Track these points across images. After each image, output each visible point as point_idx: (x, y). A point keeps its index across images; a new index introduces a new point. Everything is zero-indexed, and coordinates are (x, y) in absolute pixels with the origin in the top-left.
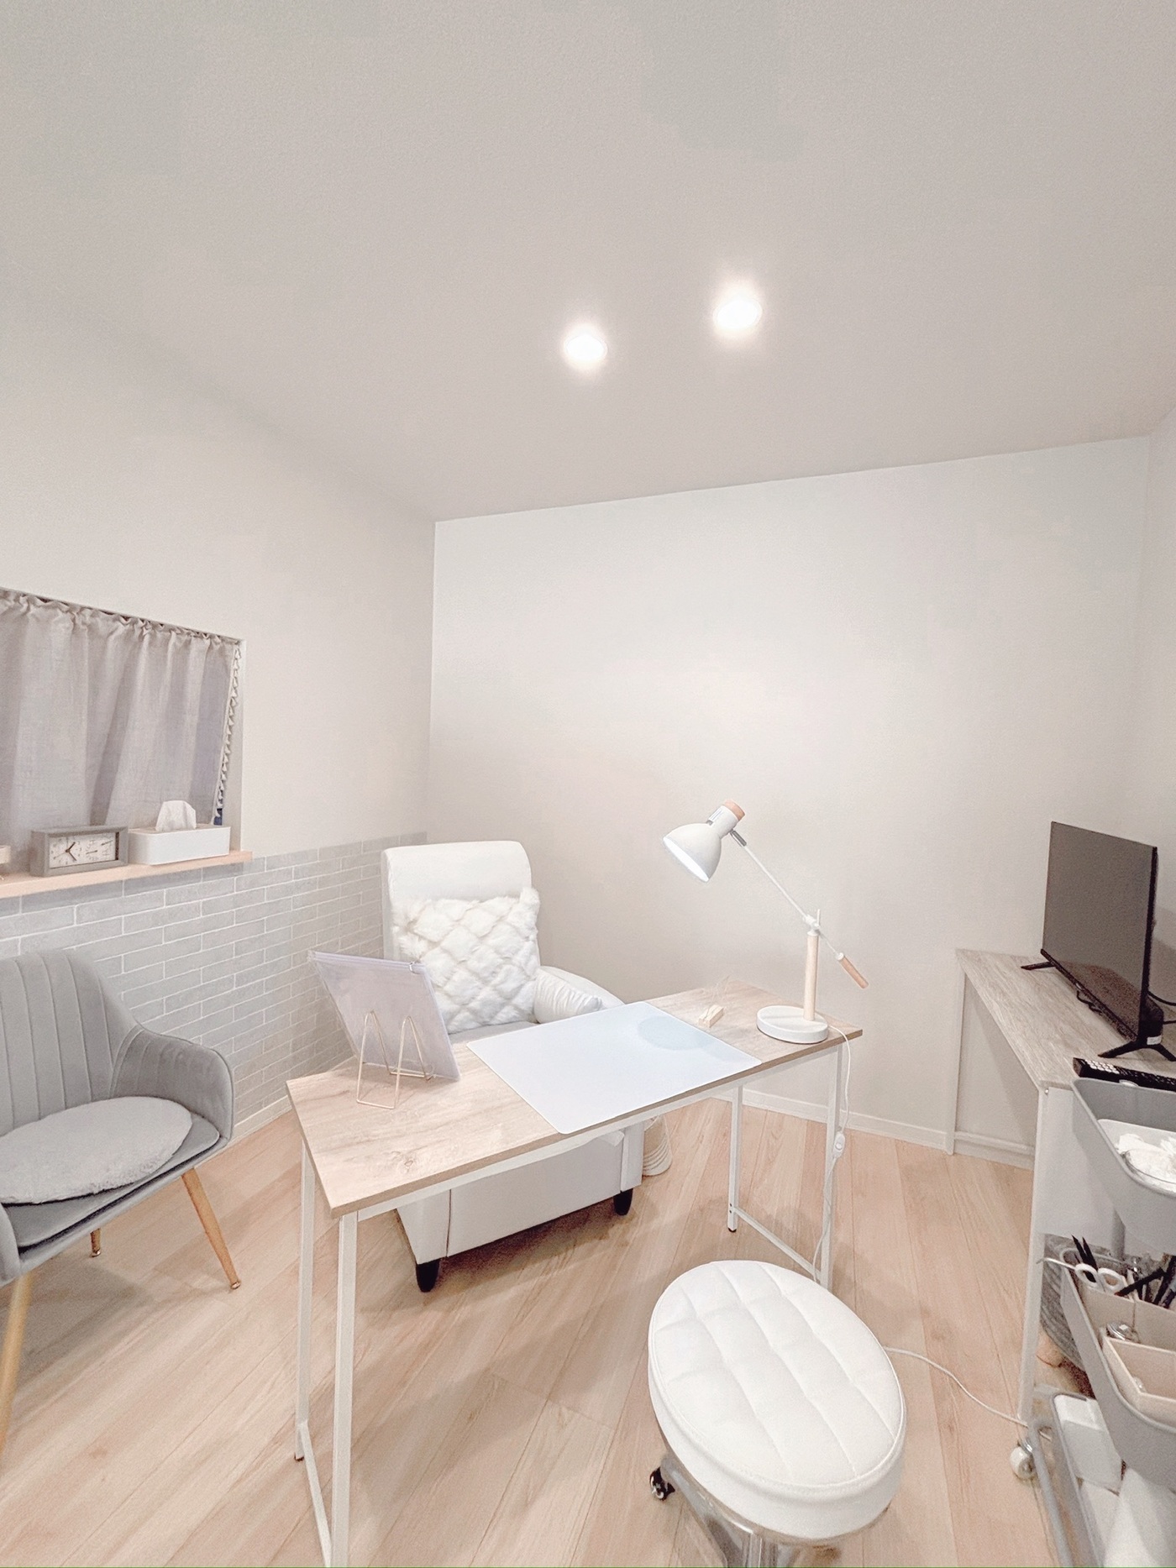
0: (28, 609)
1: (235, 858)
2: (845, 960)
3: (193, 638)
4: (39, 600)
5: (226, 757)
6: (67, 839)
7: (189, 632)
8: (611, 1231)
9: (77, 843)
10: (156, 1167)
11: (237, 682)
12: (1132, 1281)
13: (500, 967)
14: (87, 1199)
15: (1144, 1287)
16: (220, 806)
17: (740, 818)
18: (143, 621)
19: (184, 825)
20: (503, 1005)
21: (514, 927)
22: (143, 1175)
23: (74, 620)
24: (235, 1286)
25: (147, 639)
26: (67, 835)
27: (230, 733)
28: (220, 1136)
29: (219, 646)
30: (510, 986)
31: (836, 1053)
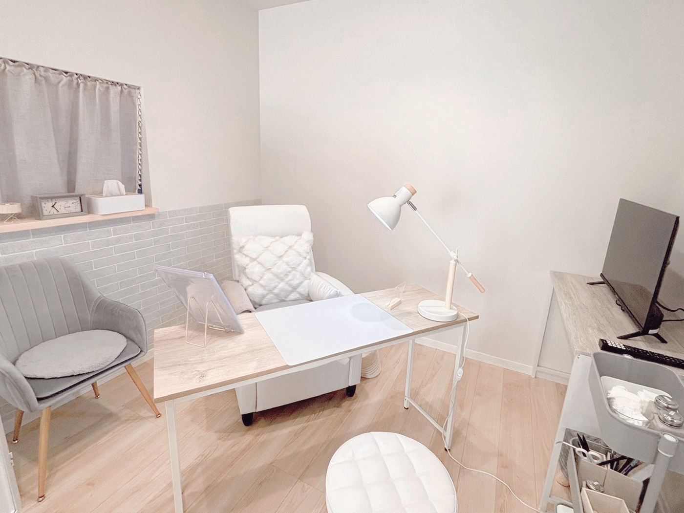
0: (5, 66)
1: (149, 211)
2: (472, 277)
3: (110, 86)
4: (10, 62)
5: (140, 156)
6: (52, 200)
7: (107, 82)
8: (343, 404)
9: (58, 203)
10: (106, 365)
11: (141, 112)
12: (609, 459)
13: (289, 272)
14: (71, 378)
15: (615, 463)
16: (140, 183)
17: (413, 194)
18: (77, 74)
19: (119, 193)
20: (291, 292)
21: (297, 252)
22: (100, 368)
23: (34, 74)
24: (158, 416)
25: (82, 85)
26: (52, 198)
27: (140, 142)
28: (141, 351)
29: (127, 90)
30: (295, 282)
31: (463, 327)
